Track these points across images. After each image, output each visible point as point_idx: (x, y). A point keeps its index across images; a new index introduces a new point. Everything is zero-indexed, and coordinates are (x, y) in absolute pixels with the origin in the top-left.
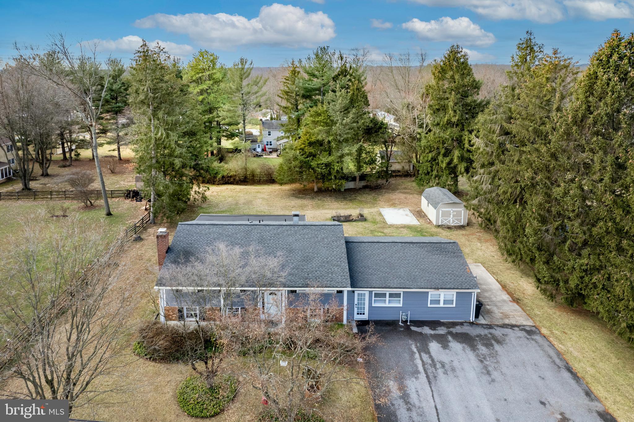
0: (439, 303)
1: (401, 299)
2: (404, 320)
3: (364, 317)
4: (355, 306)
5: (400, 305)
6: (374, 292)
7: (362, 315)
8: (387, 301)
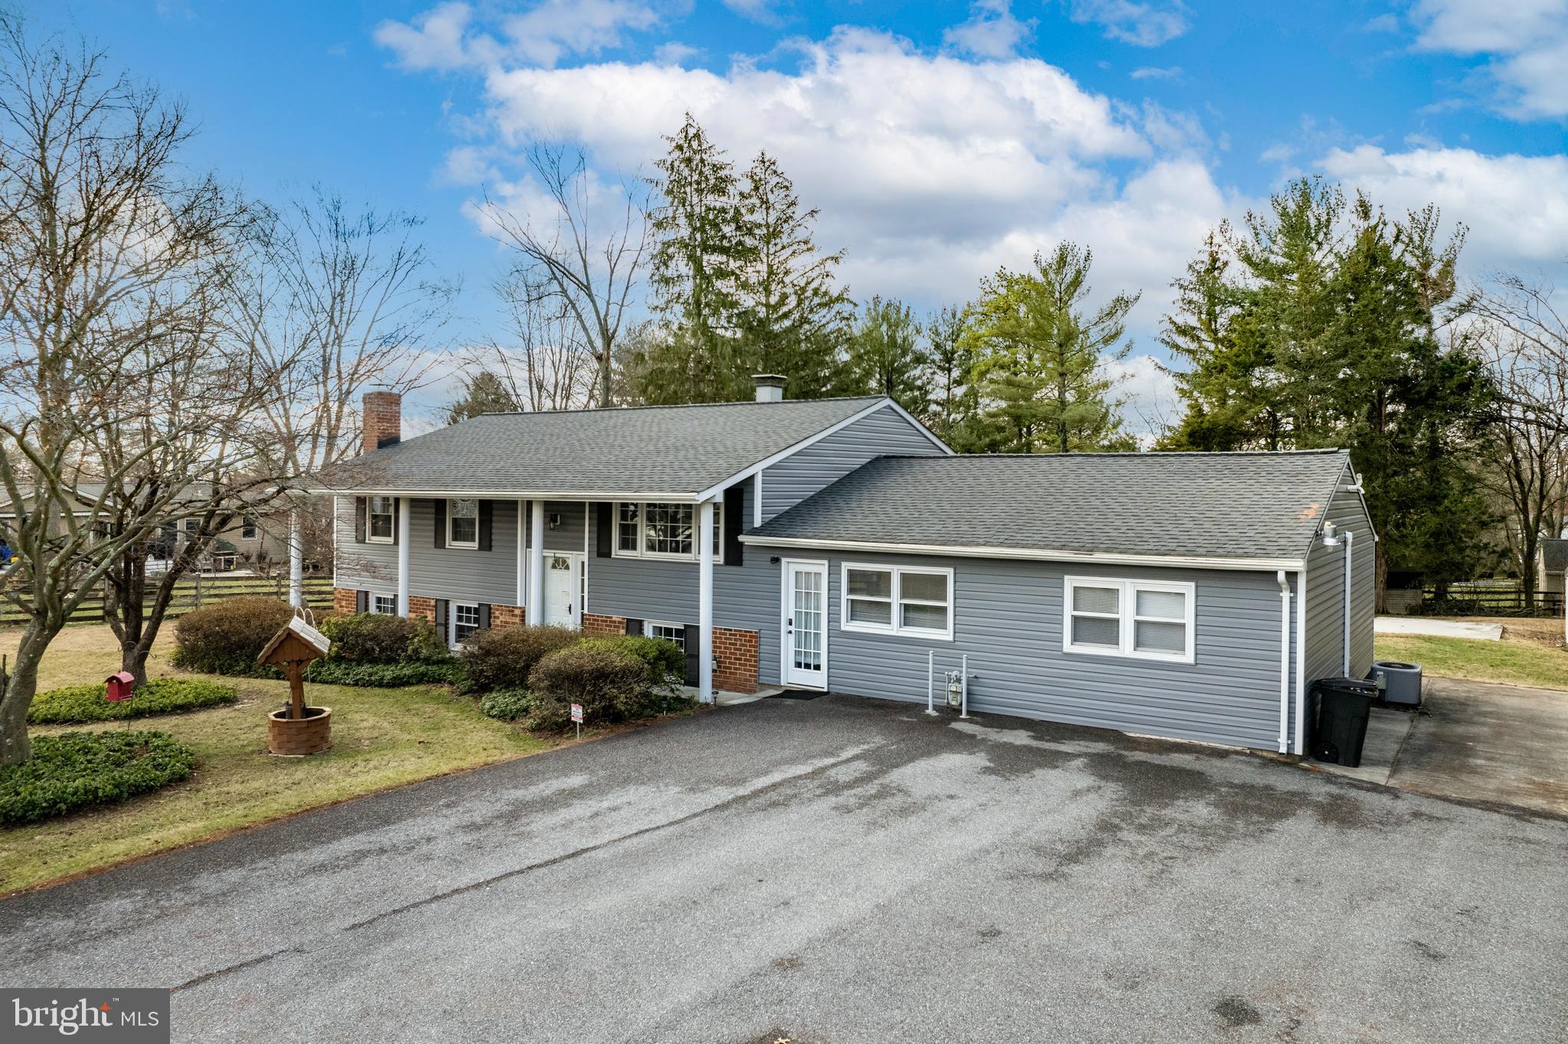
0: (1114, 640)
1: (949, 604)
2: (954, 703)
3: (817, 680)
4: (784, 627)
5: (946, 635)
6: (846, 566)
7: (812, 670)
8: (896, 613)
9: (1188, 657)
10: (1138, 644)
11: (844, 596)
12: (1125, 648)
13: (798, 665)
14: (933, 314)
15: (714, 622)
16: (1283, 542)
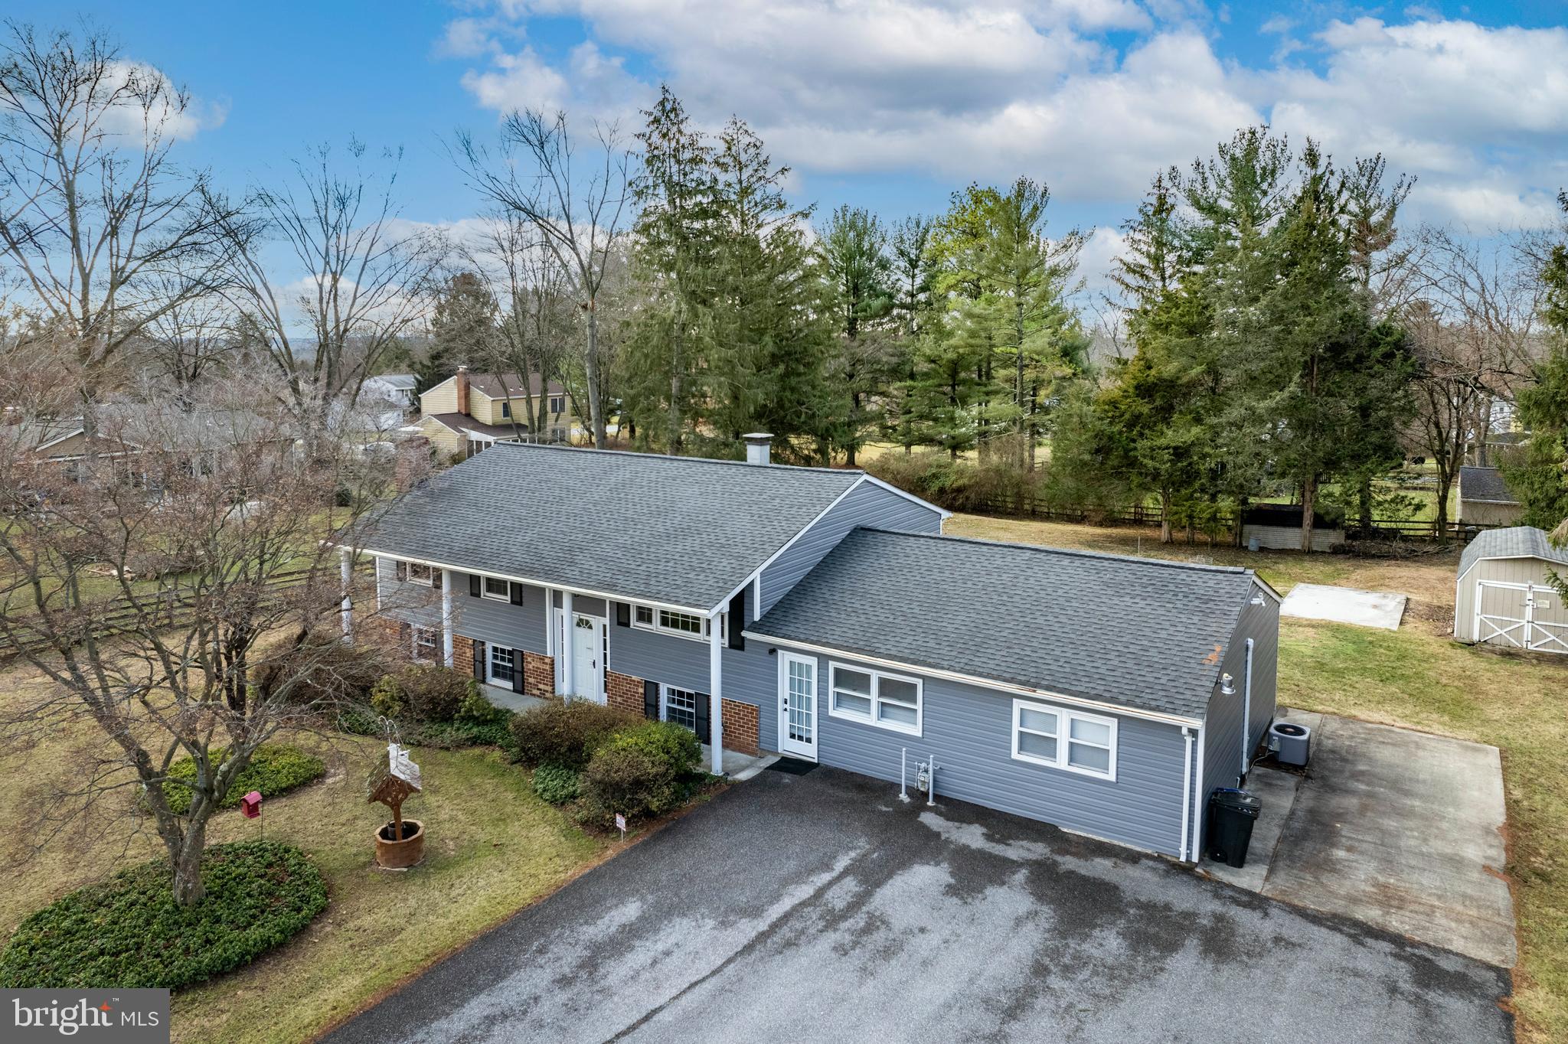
0: (1052, 754)
1: (919, 706)
2: (922, 789)
3: (808, 752)
4: (780, 705)
5: (916, 731)
6: (832, 665)
7: (804, 743)
8: (874, 707)
9: (1111, 776)
10: (1072, 760)
11: (832, 689)
12: (1061, 762)
13: (793, 736)
14: (898, 223)
15: (723, 694)
16: (1188, 694)
